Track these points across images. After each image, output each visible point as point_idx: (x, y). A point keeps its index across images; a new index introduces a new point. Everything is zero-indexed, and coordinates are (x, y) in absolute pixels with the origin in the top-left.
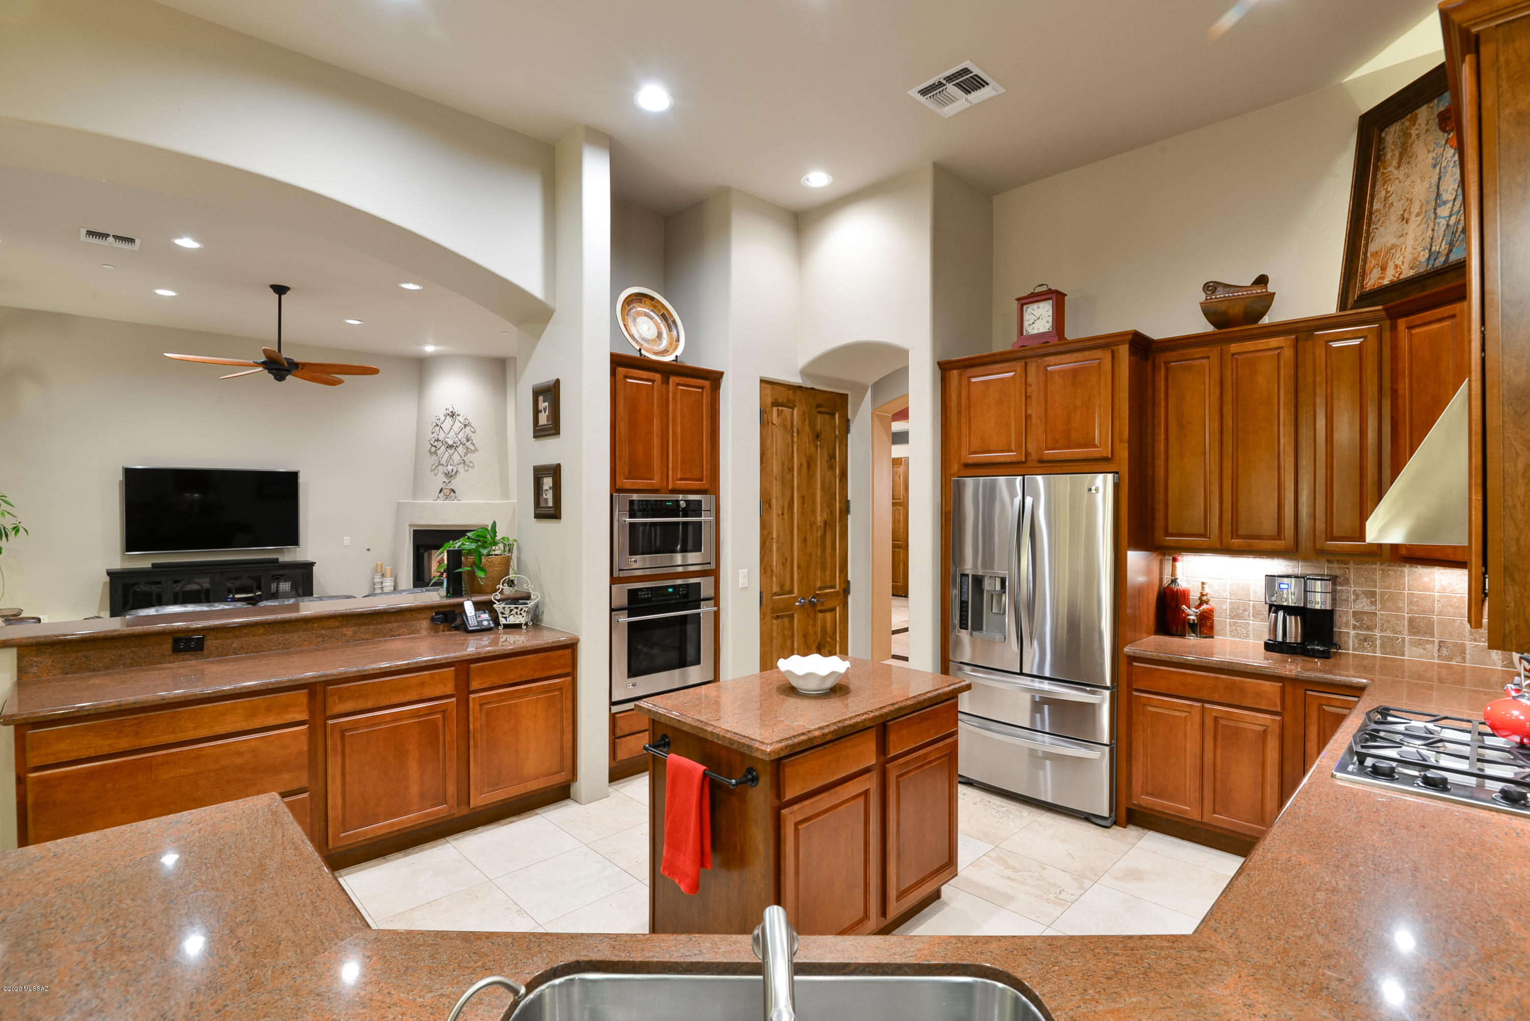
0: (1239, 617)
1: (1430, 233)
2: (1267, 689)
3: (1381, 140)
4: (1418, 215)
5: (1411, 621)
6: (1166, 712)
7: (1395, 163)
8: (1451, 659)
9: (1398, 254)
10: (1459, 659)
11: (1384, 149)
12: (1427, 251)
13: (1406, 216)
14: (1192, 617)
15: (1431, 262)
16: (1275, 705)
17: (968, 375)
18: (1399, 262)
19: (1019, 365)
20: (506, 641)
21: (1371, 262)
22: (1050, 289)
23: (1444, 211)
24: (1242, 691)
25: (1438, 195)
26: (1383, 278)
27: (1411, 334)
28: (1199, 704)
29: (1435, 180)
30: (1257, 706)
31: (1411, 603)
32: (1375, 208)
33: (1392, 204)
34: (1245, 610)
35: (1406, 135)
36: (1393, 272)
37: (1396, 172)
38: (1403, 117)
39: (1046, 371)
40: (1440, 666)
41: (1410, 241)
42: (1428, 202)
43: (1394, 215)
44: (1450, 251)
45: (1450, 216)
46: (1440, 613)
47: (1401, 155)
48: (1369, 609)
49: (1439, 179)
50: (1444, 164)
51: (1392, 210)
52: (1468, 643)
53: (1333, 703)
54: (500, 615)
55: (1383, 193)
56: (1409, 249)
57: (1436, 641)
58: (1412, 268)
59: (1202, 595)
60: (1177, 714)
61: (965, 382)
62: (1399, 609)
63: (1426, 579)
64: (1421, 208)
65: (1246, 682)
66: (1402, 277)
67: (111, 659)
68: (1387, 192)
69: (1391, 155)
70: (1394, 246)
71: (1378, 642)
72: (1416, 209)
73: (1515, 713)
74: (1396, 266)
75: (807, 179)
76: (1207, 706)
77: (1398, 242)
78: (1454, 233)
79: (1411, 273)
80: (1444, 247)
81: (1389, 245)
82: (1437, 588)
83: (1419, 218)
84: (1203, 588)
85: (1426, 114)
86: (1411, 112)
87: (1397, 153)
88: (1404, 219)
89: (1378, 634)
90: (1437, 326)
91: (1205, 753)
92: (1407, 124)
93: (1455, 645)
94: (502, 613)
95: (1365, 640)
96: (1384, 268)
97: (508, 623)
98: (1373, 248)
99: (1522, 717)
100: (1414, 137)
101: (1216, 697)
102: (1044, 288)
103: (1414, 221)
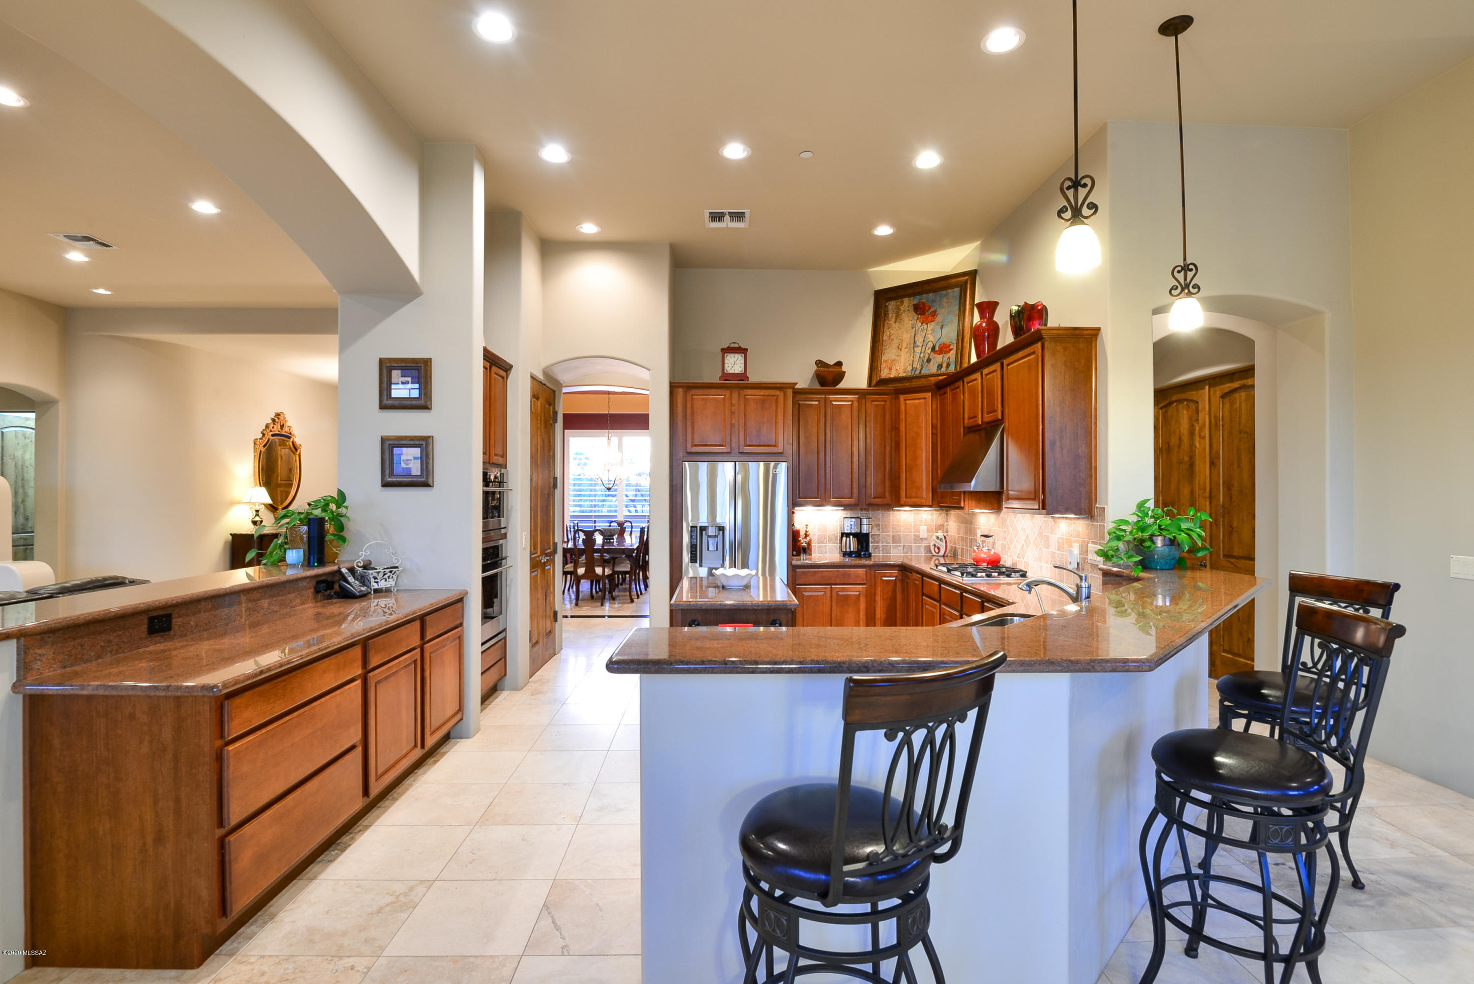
0: (823, 543)
1: (912, 358)
2: (860, 573)
3: (886, 307)
4: (905, 348)
5: (893, 537)
6: (814, 594)
7: (893, 320)
8: (907, 553)
9: (897, 364)
10: (910, 552)
11: (888, 311)
12: (911, 366)
13: (900, 347)
14: (804, 544)
15: (913, 372)
16: (863, 580)
17: (691, 393)
18: (898, 368)
19: (728, 393)
20: (377, 605)
21: (884, 365)
22: (740, 347)
23: (918, 350)
24: (849, 575)
25: (915, 342)
26: (891, 374)
27: (906, 403)
28: (829, 586)
29: (913, 334)
30: (856, 582)
31: (893, 528)
32: (884, 339)
33: (893, 339)
34: (825, 539)
35: (898, 309)
36: (895, 372)
37: (894, 324)
38: (898, 299)
39: (745, 398)
40: (904, 556)
41: (902, 359)
42: (910, 344)
43: (895, 344)
44: (922, 369)
45: (921, 353)
46: (904, 532)
47: (896, 317)
48: (877, 533)
49: (915, 334)
50: (917, 329)
51: (893, 342)
52: (913, 545)
53: (887, 575)
54: (372, 580)
55: (888, 333)
56: (902, 364)
57: (902, 545)
58: (904, 372)
59: (806, 532)
60: (819, 594)
61: (689, 398)
62: (888, 532)
63: (898, 517)
64: (907, 345)
65: (850, 571)
66: (900, 375)
67: (101, 646)
68: (890, 333)
69: (892, 315)
70: (894, 360)
71: (881, 549)
72: (904, 345)
73: (982, 555)
74: (897, 370)
75: (581, 228)
76: (833, 586)
77: (897, 358)
78: (923, 361)
79: (904, 375)
80: (919, 367)
81: (892, 358)
82: (902, 521)
83: (907, 350)
84: (807, 528)
85: (907, 302)
86: (901, 298)
87: (894, 315)
88: (899, 348)
89: (880, 544)
90: (917, 401)
91: (833, 612)
92: (899, 303)
93: (909, 546)
94: (375, 578)
95: (876, 548)
96: (890, 369)
97: (380, 587)
98: (884, 358)
99: (985, 556)
100: (902, 311)
101: (838, 581)
102: (736, 346)
103: (904, 351)
